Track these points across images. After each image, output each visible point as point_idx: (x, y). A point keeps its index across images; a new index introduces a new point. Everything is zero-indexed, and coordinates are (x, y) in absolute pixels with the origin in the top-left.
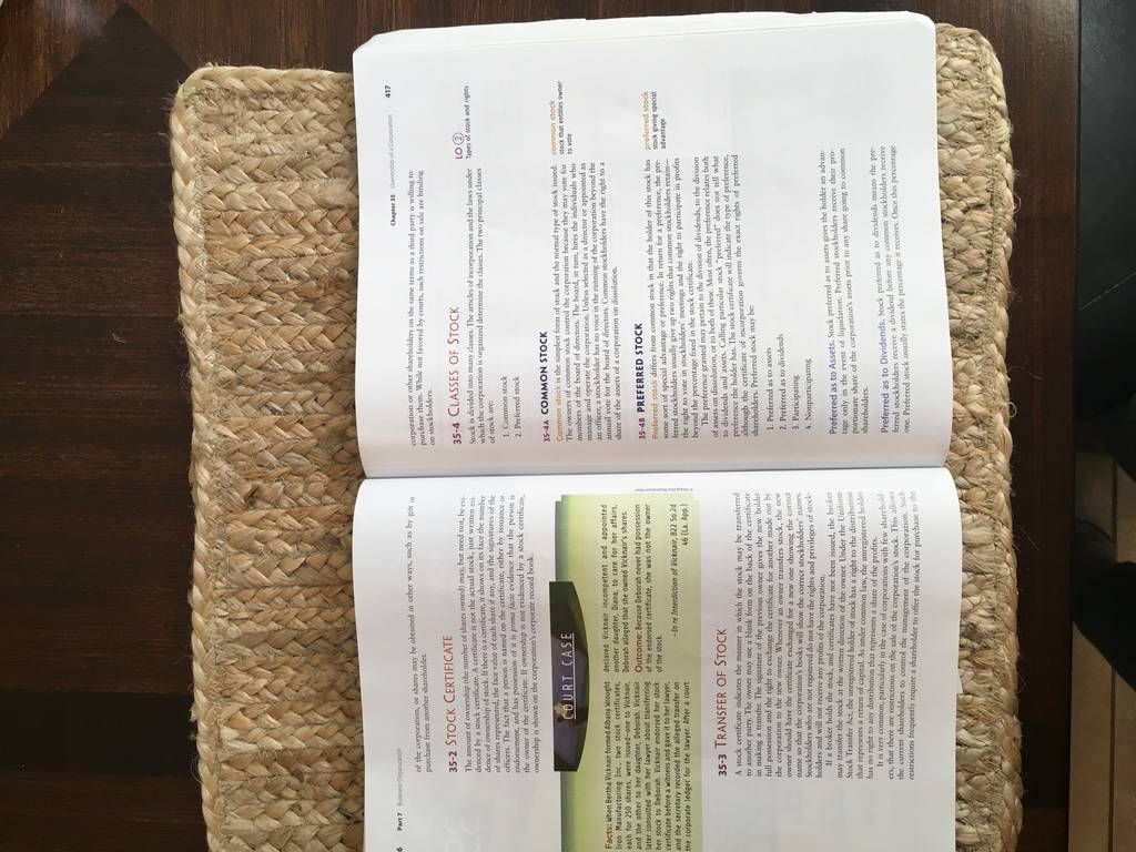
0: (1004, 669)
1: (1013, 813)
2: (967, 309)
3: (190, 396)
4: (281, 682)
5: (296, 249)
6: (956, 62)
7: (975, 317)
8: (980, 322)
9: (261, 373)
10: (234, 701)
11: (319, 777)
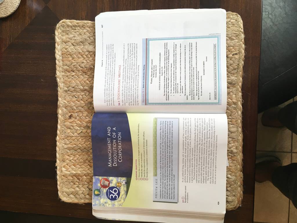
0: (239, 161)
1: (240, 195)
2: (233, 78)
3: (58, 94)
4: (76, 158)
5: (82, 61)
6: (232, 21)
7: (235, 80)
8: (236, 81)
9: (73, 89)
10: (65, 162)
11: (84, 180)
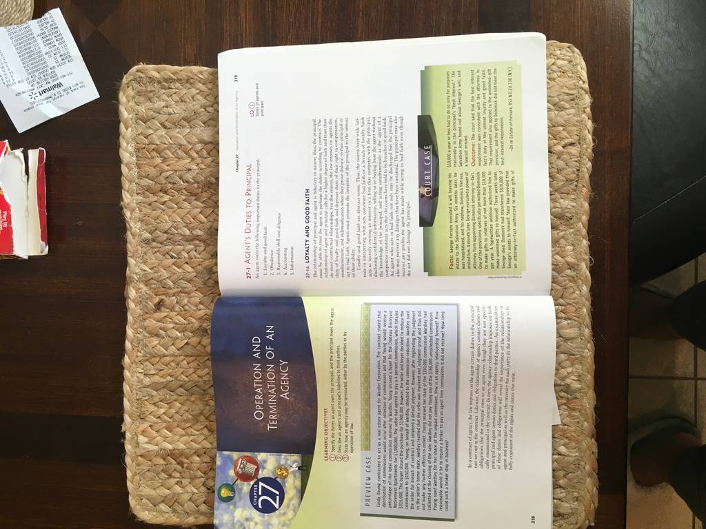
0: (585, 410)
1: (592, 496)
2: (566, 203)
3: (126, 248)
4: (173, 411)
5: (186, 166)
6: (560, 62)
7: (569, 207)
8: (573, 210)
9: (166, 235)
10: (146, 421)
11: (193, 465)
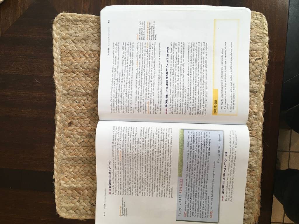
0: (258, 176)
1: (258, 212)
2: (254, 85)
3: (55, 97)
4: (76, 170)
5: (84, 61)
6: (256, 21)
7: (256, 87)
8: (258, 89)
9: (74, 92)
10: (64, 174)
11: (85, 194)
